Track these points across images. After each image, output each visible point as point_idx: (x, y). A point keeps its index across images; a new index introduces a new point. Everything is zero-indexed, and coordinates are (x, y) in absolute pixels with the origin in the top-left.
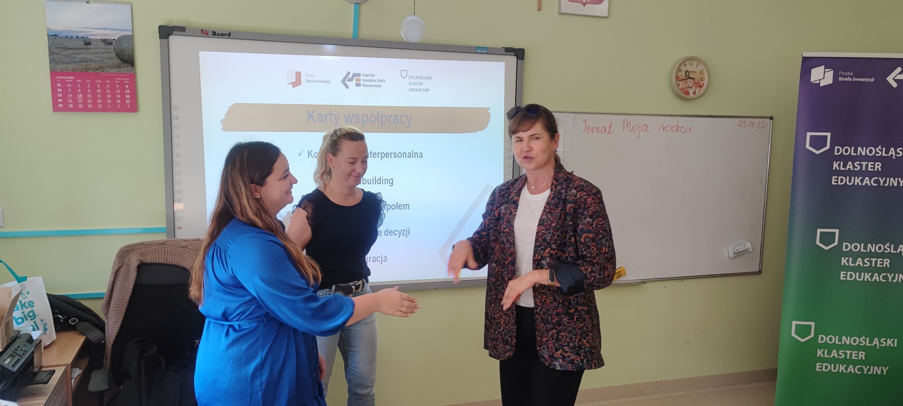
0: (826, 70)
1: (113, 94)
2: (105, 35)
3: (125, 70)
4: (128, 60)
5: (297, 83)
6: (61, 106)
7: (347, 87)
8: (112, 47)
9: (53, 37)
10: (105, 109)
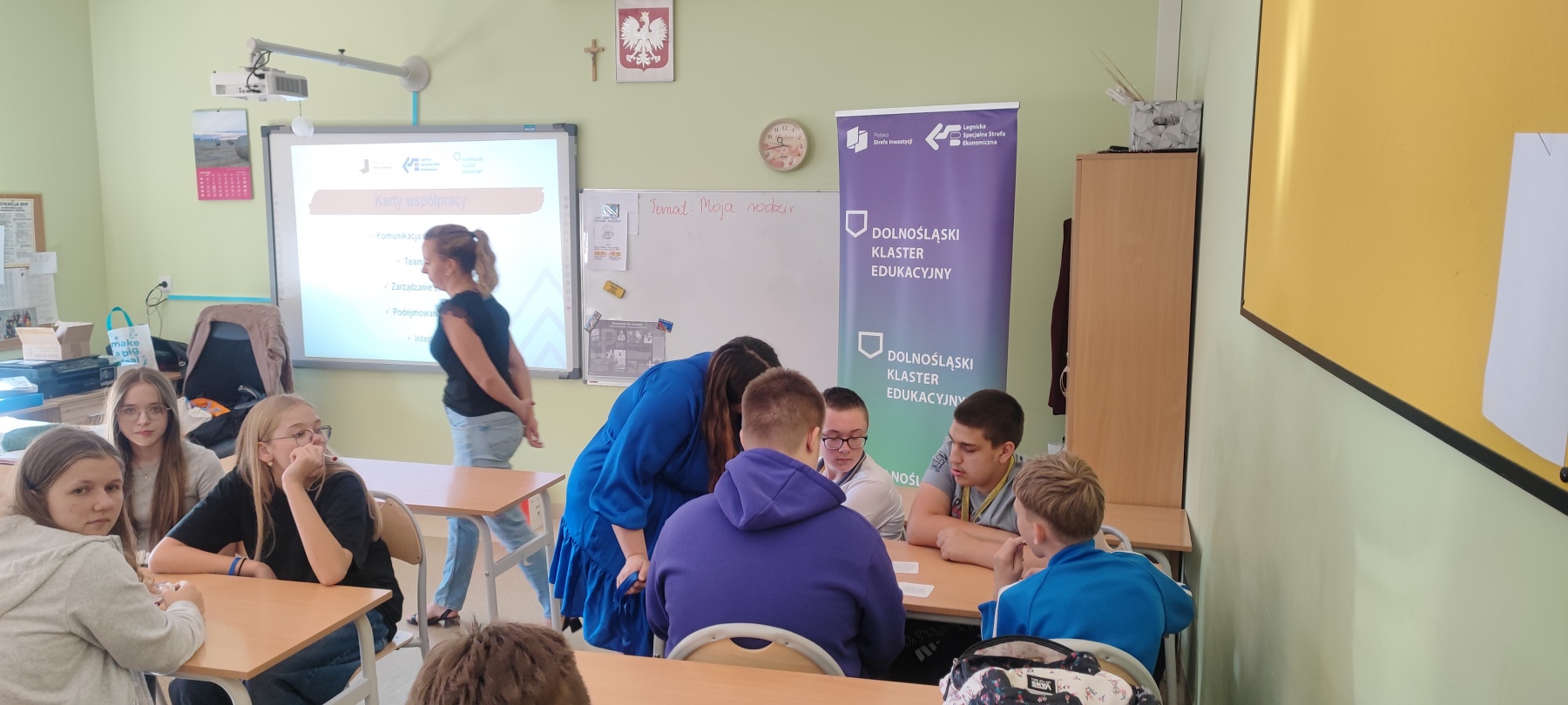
0: (861, 132)
1: (235, 185)
2: (229, 137)
3: (244, 164)
4: (245, 156)
5: (366, 170)
6: (203, 195)
7: (407, 172)
8: (232, 146)
9: (197, 140)
10: (230, 198)
